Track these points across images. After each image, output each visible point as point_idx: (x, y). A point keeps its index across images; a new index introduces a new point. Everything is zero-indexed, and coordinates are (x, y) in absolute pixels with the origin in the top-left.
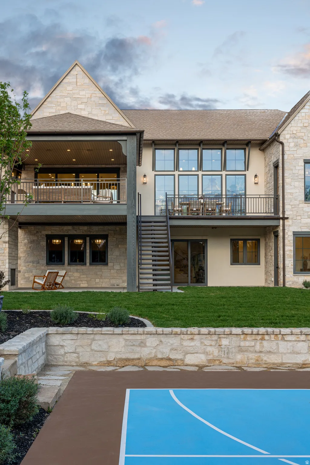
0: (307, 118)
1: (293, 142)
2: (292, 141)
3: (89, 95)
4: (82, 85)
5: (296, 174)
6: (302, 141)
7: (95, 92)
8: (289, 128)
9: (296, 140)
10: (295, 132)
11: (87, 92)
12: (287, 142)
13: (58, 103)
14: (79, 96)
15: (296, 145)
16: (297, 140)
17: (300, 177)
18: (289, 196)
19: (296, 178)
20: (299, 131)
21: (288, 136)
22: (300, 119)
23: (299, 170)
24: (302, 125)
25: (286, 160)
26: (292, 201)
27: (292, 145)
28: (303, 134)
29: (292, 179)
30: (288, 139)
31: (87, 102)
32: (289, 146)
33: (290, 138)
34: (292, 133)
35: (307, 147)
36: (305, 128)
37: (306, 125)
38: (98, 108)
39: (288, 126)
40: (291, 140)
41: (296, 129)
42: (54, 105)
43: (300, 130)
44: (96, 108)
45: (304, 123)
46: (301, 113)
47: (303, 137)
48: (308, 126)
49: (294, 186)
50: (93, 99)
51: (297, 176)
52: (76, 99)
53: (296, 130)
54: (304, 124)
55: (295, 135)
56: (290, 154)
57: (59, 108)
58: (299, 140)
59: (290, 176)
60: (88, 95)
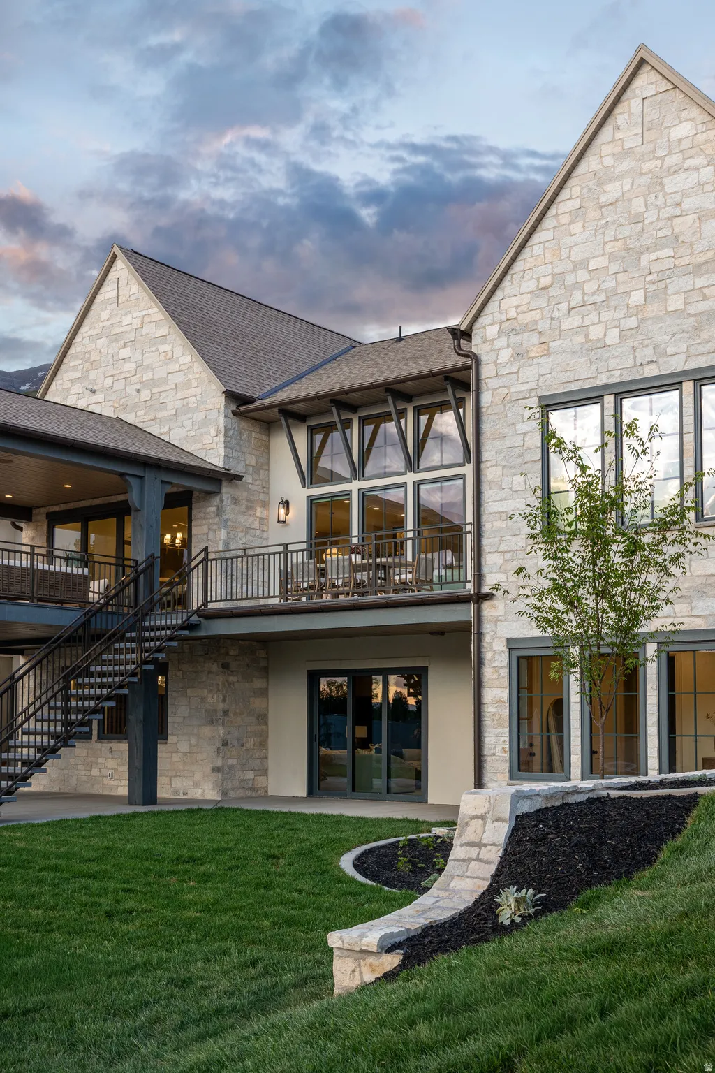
0: (549, 257)
1: (508, 346)
2: (505, 344)
3: (139, 320)
4: (127, 301)
5: (517, 450)
6: (535, 339)
7: (150, 311)
8: (497, 303)
9: (515, 339)
10: (512, 314)
11: (135, 315)
12: (492, 351)
13: (87, 356)
14: (121, 330)
15: (517, 356)
16: (519, 337)
17: (528, 457)
18: (495, 523)
19: (519, 461)
20: (524, 308)
21: (492, 331)
22: (528, 266)
23: (525, 434)
24: (532, 285)
25: (488, 407)
26: (503, 539)
27: (505, 355)
28: (535, 315)
29: (504, 467)
30: (493, 340)
31: (134, 341)
32: (495, 363)
33: (499, 337)
34: (504, 318)
35: (548, 354)
36: (543, 292)
37: (545, 281)
38: (153, 349)
39: (494, 299)
40: (502, 342)
41: (515, 301)
42: (80, 362)
43: (529, 303)
44: (149, 350)
45: (538, 279)
46: (532, 246)
47: (536, 322)
48: (551, 286)
49: (511, 488)
50: (144, 331)
51: (519, 456)
52: (115, 338)
53: (517, 307)
54: (538, 282)
55: (513, 324)
56: (500, 387)
57: (87, 365)
58: (526, 335)
59: (500, 457)
60: (136, 323)
